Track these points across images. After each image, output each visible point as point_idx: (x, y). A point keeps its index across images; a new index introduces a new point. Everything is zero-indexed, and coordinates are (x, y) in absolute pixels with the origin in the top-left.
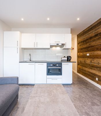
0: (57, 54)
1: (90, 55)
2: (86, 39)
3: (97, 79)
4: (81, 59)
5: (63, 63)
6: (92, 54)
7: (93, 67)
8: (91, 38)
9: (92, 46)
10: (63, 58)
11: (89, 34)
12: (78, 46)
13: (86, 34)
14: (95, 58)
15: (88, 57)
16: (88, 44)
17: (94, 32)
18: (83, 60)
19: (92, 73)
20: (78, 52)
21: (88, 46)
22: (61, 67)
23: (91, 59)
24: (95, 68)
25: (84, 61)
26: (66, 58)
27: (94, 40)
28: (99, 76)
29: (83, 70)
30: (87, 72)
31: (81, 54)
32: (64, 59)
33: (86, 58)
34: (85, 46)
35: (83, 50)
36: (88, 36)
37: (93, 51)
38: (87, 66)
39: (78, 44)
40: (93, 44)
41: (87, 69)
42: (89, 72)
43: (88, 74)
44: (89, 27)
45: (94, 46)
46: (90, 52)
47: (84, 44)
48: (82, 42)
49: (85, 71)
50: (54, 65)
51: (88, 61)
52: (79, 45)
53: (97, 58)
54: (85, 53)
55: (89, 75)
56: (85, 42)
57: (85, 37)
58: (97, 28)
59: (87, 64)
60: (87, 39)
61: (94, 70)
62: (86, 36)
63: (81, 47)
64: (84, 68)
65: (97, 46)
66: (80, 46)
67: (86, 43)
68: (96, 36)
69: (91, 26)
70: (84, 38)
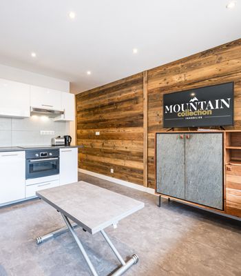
0: (41, 132)
1: (101, 135)
2: (93, 106)
3: (112, 171)
4: (85, 142)
5: (61, 150)
6: (104, 133)
7: (105, 153)
8: (103, 106)
9: (104, 120)
10: (56, 140)
11: (99, 99)
12: (76, 116)
13: (95, 98)
14: (109, 139)
15: (98, 138)
16: (98, 116)
17: (107, 99)
18: (89, 143)
19: (104, 164)
20: (78, 128)
21: (98, 119)
22: (58, 157)
23: (103, 141)
24: (110, 155)
25: (91, 145)
26: (63, 140)
27: (107, 112)
28: (116, 165)
29: (88, 160)
30: (96, 164)
31: (85, 131)
32: (59, 142)
33: (94, 138)
34: (92, 118)
35: (89, 124)
36: (97, 102)
37: (106, 127)
38: (95, 153)
39: (78, 112)
40: (106, 116)
41: (95, 158)
42: (99, 162)
43: (97, 167)
44: (99, 88)
45: (108, 120)
46: (101, 130)
47: (90, 115)
48: (85, 110)
49: (93, 161)
50: (42, 155)
51: (98, 144)
52: (79, 115)
53: (113, 139)
54: (92, 131)
55: (100, 168)
56: (92, 112)
57: (92, 103)
58: (113, 93)
59: (96, 150)
60: (96, 108)
61: (108, 157)
62: (95, 102)
63: (85, 119)
64: (90, 157)
65: (112, 121)
66: (82, 116)
67: (95, 114)
68: (111, 105)
69: (102, 87)
70: (89, 103)
